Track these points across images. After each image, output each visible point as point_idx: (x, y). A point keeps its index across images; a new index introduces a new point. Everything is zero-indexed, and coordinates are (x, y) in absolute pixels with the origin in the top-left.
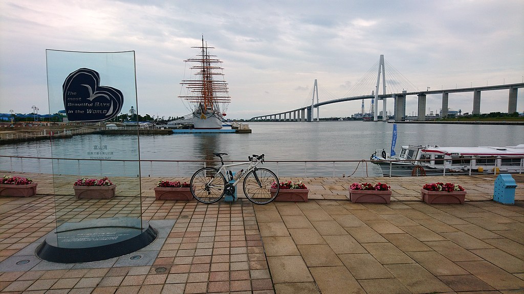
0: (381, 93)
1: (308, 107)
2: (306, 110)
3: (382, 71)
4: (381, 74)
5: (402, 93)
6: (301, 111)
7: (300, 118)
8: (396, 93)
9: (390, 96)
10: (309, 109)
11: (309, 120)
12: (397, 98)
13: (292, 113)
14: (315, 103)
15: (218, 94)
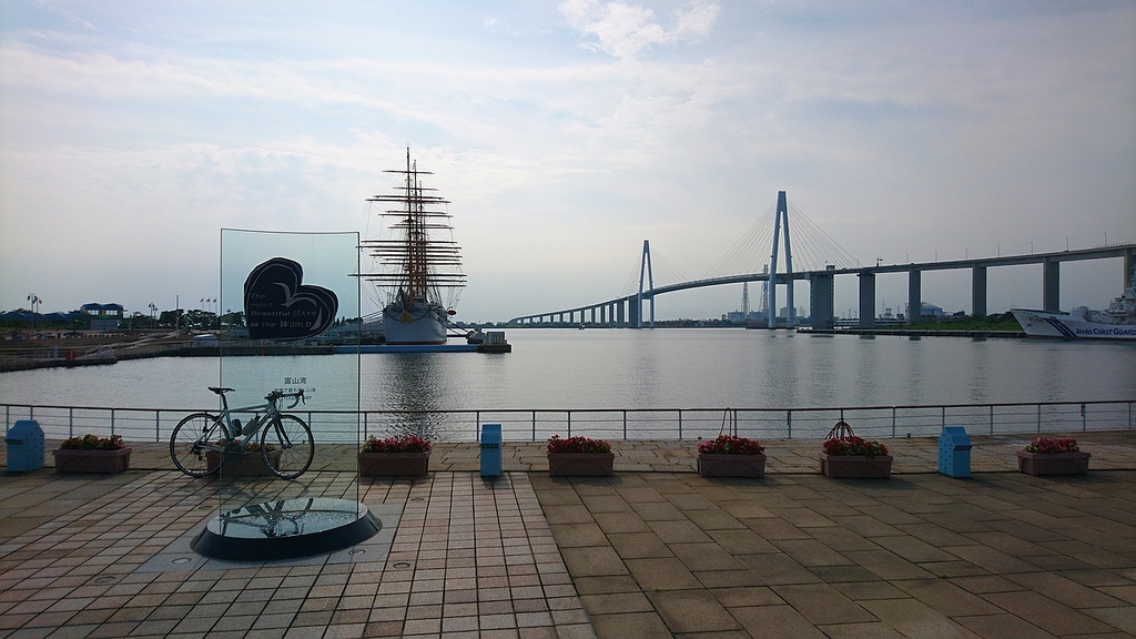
1: (631, 297)
4: (782, 230)
5: (825, 269)
6: (615, 305)
8: (814, 270)
9: (800, 276)
12: (815, 279)
15: (439, 269)
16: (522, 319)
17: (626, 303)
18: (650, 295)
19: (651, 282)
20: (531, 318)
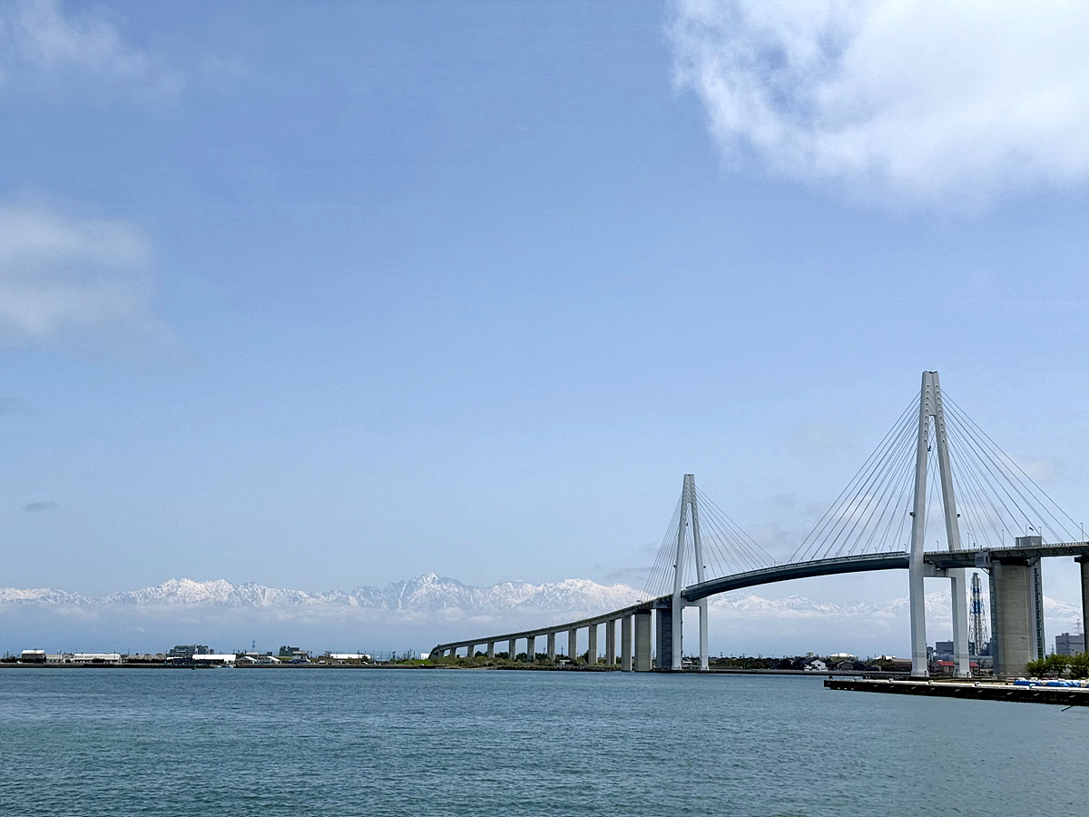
1: (661, 601)
11: (664, 664)
16: (453, 647)
17: (654, 612)
18: (695, 595)
19: (700, 568)
20: (471, 644)
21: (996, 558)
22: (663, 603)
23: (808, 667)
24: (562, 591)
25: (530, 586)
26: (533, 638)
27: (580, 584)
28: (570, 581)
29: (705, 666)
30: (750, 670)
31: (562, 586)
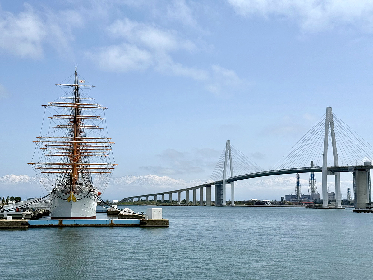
0: (331, 164)
1: (217, 182)
2: (213, 187)
3: (330, 131)
4: (330, 136)
5: (363, 165)
6: (205, 188)
7: (204, 199)
8: (355, 165)
9: (345, 169)
10: (219, 185)
11: (218, 203)
12: (357, 172)
13: (191, 192)
14: (228, 176)
19: (232, 172)
20: (139, 197)
21: (356, 169)
22: (218, 183)
23: (266, 204)
24: (146, 179)
25: (134, 177)
26: (164, 195)
27: (152, 176)
28: (148, 175)
29: (233, 204)
30: (247, 205)
31: (146, 177)
